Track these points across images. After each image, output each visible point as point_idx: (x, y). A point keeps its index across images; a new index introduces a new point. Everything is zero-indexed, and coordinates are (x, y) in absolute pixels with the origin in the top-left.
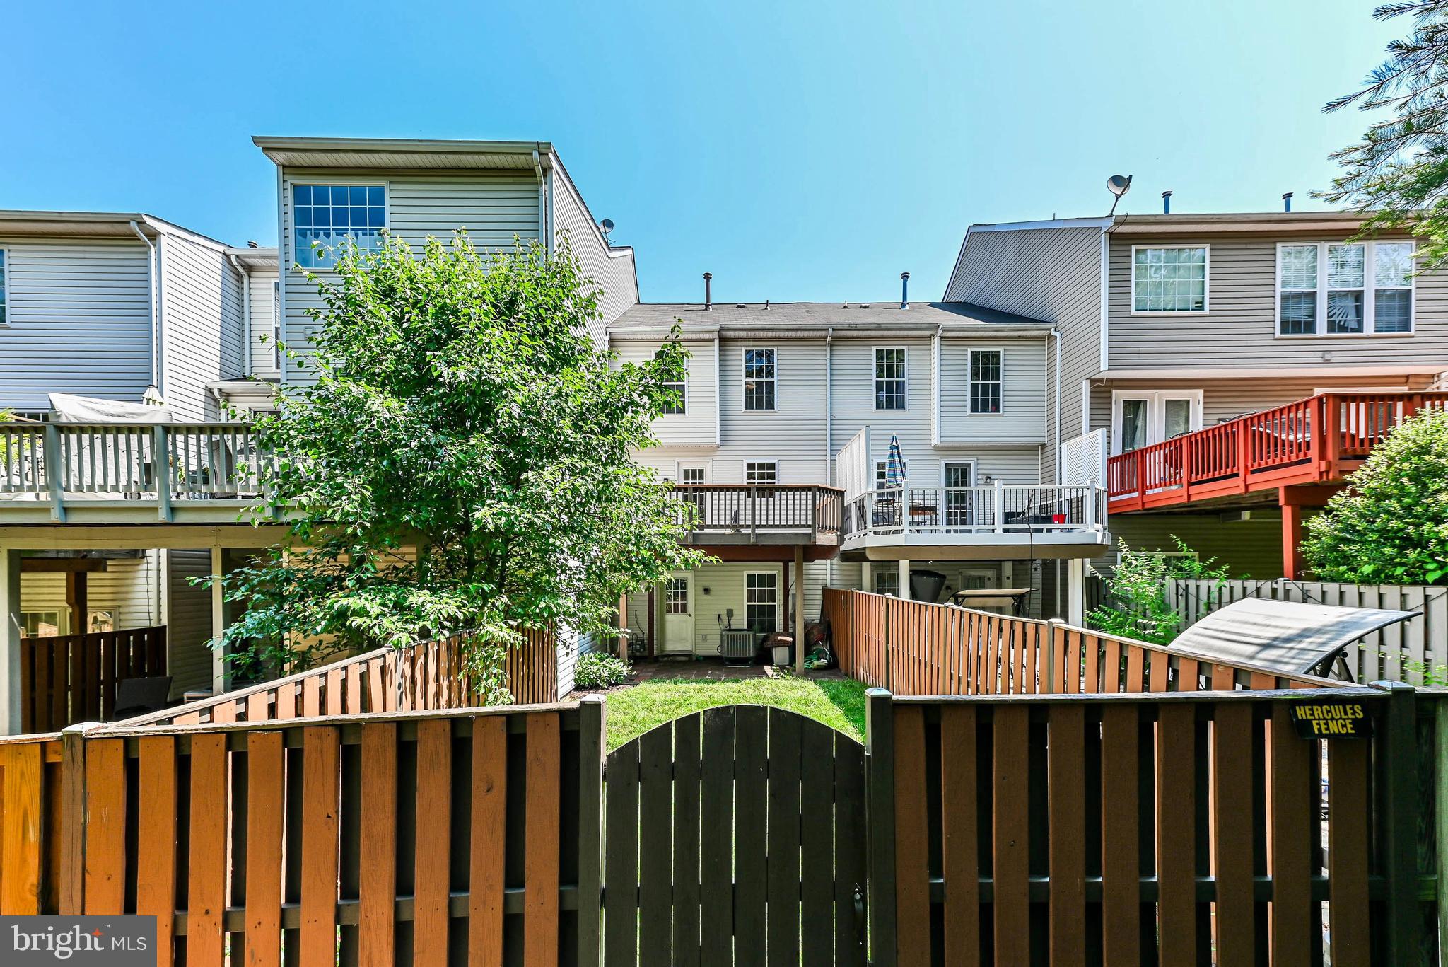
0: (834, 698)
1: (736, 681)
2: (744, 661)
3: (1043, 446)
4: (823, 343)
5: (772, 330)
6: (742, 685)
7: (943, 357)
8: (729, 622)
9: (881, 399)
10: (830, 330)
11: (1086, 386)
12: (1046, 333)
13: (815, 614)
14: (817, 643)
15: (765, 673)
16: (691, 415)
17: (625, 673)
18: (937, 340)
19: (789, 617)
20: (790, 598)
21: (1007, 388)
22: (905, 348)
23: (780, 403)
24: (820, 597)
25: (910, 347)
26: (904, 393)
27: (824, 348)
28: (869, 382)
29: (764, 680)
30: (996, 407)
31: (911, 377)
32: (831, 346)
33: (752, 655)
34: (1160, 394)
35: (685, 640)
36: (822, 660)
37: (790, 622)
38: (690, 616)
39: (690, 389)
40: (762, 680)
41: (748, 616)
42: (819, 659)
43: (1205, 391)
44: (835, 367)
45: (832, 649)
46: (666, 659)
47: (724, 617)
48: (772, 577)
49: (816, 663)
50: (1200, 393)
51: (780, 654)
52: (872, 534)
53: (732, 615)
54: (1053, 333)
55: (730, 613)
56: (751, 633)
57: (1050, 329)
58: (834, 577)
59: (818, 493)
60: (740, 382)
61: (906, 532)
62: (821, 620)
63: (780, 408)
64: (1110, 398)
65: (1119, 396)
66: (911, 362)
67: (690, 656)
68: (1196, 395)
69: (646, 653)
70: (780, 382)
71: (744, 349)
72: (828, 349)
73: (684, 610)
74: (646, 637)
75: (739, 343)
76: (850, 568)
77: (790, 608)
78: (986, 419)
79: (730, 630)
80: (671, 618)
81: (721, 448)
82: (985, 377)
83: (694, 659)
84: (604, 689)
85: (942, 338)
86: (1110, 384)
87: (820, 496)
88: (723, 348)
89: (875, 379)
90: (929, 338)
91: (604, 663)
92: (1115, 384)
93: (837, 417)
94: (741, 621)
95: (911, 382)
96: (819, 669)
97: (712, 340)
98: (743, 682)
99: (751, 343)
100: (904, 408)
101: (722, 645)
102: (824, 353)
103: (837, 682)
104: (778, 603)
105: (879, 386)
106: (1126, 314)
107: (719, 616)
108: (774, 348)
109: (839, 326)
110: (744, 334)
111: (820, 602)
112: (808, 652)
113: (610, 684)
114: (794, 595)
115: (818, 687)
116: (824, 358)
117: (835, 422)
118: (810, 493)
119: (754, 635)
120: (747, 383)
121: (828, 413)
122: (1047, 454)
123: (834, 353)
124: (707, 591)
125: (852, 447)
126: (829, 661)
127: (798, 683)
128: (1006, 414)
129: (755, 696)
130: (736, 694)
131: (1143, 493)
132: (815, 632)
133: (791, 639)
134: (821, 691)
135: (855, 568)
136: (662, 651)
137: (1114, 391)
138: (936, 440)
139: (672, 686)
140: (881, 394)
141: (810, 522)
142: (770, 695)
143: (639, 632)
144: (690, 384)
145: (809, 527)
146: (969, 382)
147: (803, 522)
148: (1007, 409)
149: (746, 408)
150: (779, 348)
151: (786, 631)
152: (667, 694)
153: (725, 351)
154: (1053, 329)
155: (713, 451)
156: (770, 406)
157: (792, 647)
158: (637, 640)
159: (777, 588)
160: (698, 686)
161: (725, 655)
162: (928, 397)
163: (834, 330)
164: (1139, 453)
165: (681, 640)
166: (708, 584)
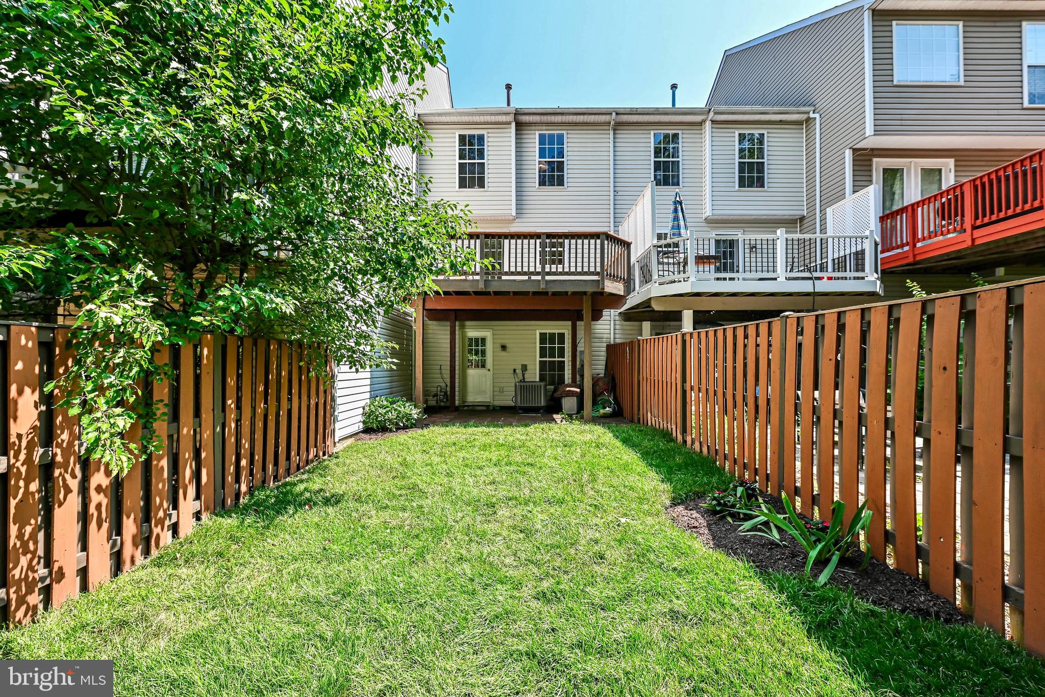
0: (625, 441)
1: (526, 426)
2: (536, 410)
3: (802, 219)
4: (607, 128)
5: (562, 114)
6: (531, 429)
7: (714, 139)
8: (523, 375)
9: (658, 177)
10: (614, 114)
11: (848, 154)
12: (804, 117)
13: (600, 369)
14: (602, 393)
15: (554, 420)
16: (490, 189)
17: (415, 416)
18: (708, 124)
19: (578, 372)
20: (578, 354)
21: (770, 167)
22: (680, 132)
23: (569, 180)
24: (604, 354)
25: (684, 132)
26: (678, 172)
27: (608, 132)
28: (648, 162)
29: (552, 425)
30: (761, 183)
31: (685, 158)
32: (615, 130)
33: (543, 403)
34: (915, 163)
35: (484, 392)
36: (607, 409)
37: (578, 377)
38: (489, 370)
39: (490, 166)
40: (551, 425)
41: (541, 370)
42: (605, 408)
43: (956, 161)
44: (618, 149)
45: (615, 399)
46: (466, 408)
47: (519, 371)
48: (562, 336)
49: (602, 411)
50: (951, 162)
51: (569, 403)
52: (657, 284)
53: (526, 370)
54: (812, 115)
55: (524, 368)
56: (543, 384)
57: (808, 113)
58: (617, 336)
59: (606, 242)
60: (534, 163)
61: (692, 279)
62: (605, 374)
63: (569, 185)
64: (871, 165)
65: (879, 164)
66: (684, 145)
67: (488, 406)
68: (947, 165)
69: (448, 404)
70: (569, 162)
71: (537, 133)
72: (611, 132)
73: (483, 366)
74: (448, 389)
75: (533, 128)
76: (632, 328)
77: (578, 363)
78: (753, 193)
79: (524, 382)
80: (472, 372)
81: (517, 220)
82: (751, 156)
83: (491, 408)
84: (391, 431)
85: (713, 122)
86: (871, 153)
87: (608, 244)
88: (519, 132)
89: (653, 159)
90: (701, 124)
91: (394, 406)
92: (875, 152)
93: (620, 193)
94: (534, 375)
95: (685, 162)
96: (605, 416)
97: (510, 123)
98: (532, 427)
99: (544, 128)
100: (678, 185)
101: (516, 396)
102: (608, 136)
103: (625, 427)
104: (567, 359)
105: (657, 166)
106: (889, 84)
107: (515, 370)
108: (565, 132)
109: (622, 111)
110: (537, 118)
111: (604, 358)
112: (595, 403)
113: (398, 428)
114: (582, 352)
115: (608, 431)
116: (608, 140)
117: (617, 198)
118: (598, 241)
119: (545, 386)
120: (540, 163)
121: (612, 189)
122: (805, 226)
123: (617, 136)
124: (504, 347)
125: (636, 210)
126: (614, 410)
127: (587, 427)
128: (770, 190)
129: (543, 439)
130: (524, 437)
131: (914, 246)
132: (601, 383)
133: (578, 390)
134: (611, 435)
135: (635, 328)
136: (464, 402)
137: (875, 160)
138: (708, 212)
139: (462, 430)
140: (658, 173)
141: (598, 269)
142: (558, 438)
143: (443, 385)
144: (490, 162)
145: (597, 274)
146: (737, 160)
147: (592, 269)
148: (770, 185)
149: (540, 185)
150: (569, 132)
151: (574, 383)
152: (453, 437)
153: (521, 134)
154: (812, 112)
155: (510, 223)
156: (561, 182)
157: (580, 397)
158: (441, 391)
159: (566, 345)
160: (486, 430)
161: (519, 404)
162: (700, 176)
163: (617, 114)
164: (910, 209)
165: (481, 392)
166: (504, 342)
